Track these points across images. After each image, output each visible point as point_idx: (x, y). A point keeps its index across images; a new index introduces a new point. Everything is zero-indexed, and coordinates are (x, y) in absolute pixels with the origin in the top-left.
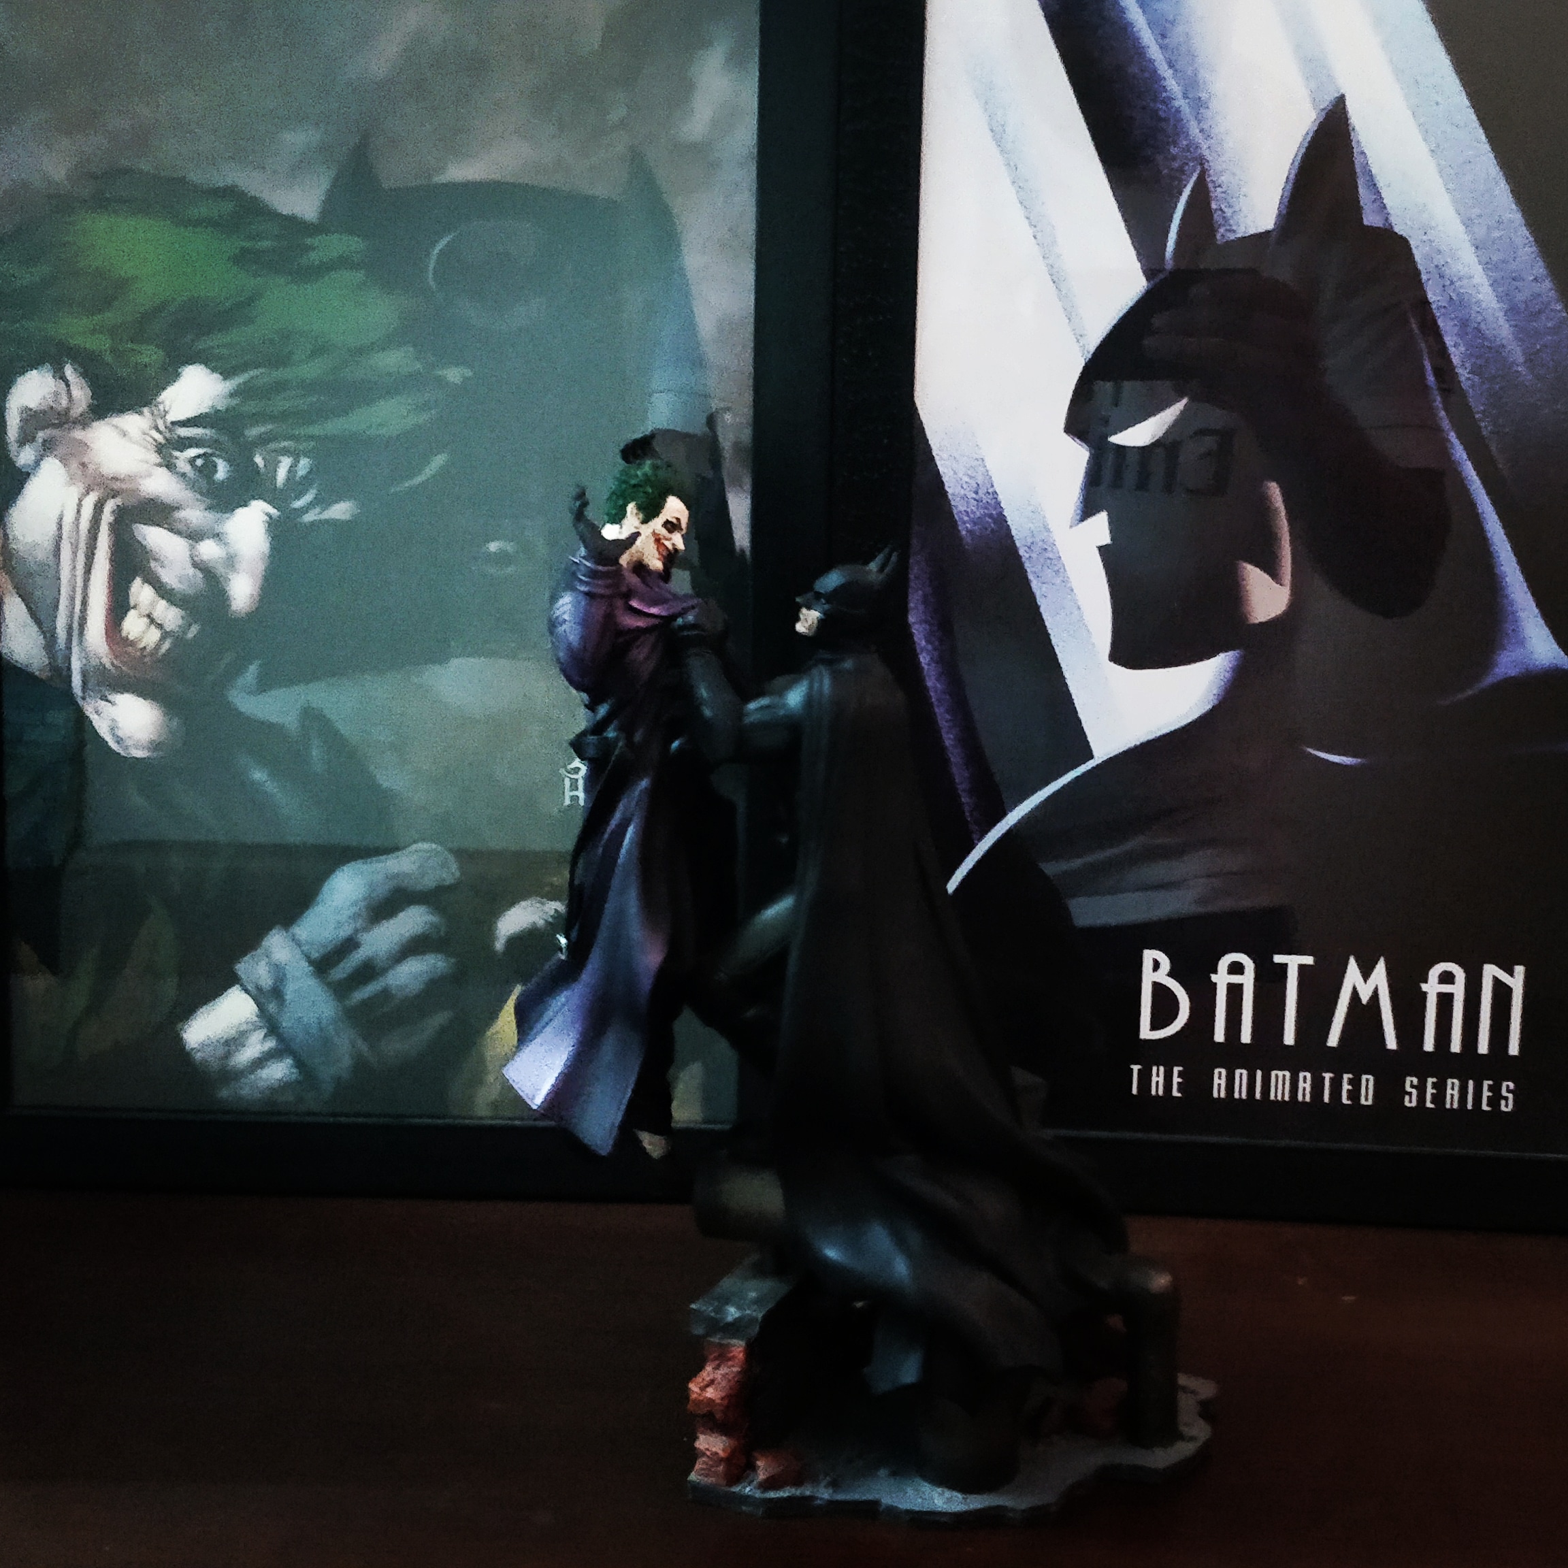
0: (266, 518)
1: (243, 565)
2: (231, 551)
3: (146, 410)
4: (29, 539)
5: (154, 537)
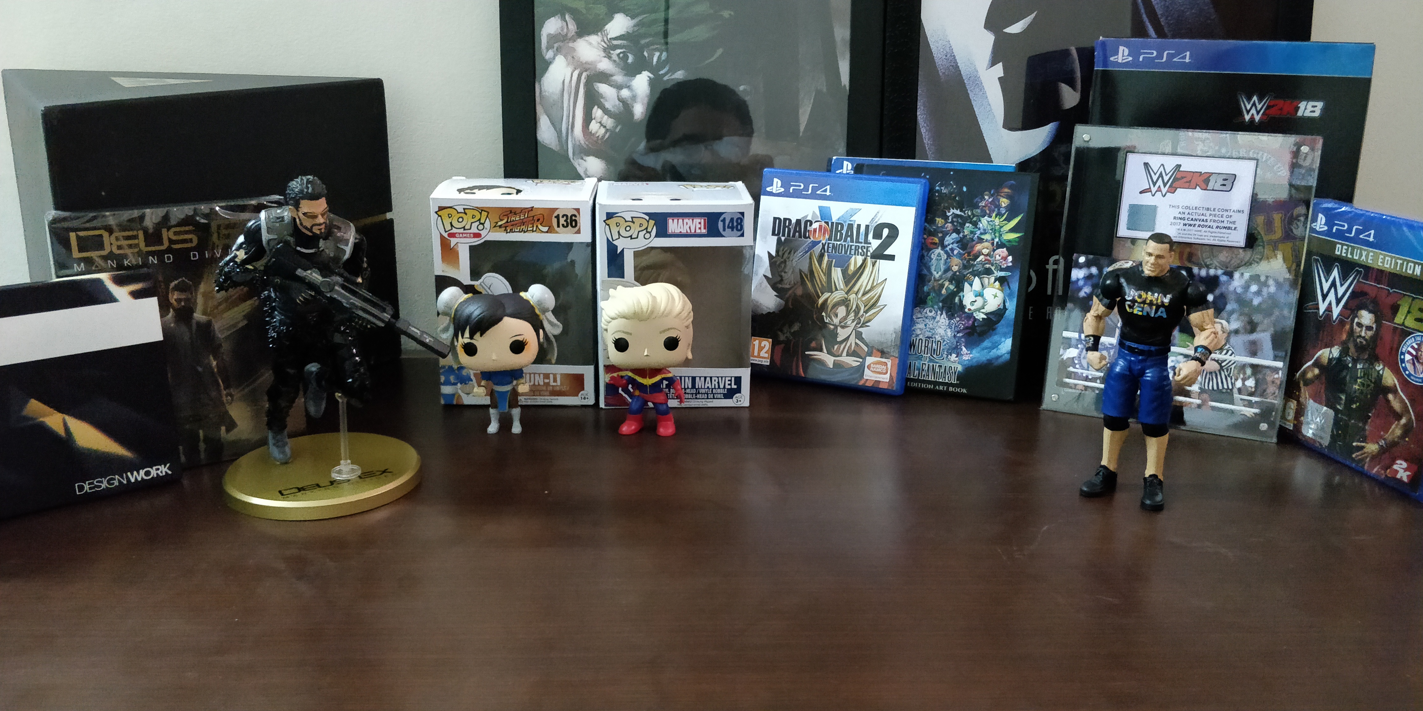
0: (649, 79)
1: (639, 99)
2: (634, 93)
3: (599, 34)
4: (551, 91)
5: (603, 88)
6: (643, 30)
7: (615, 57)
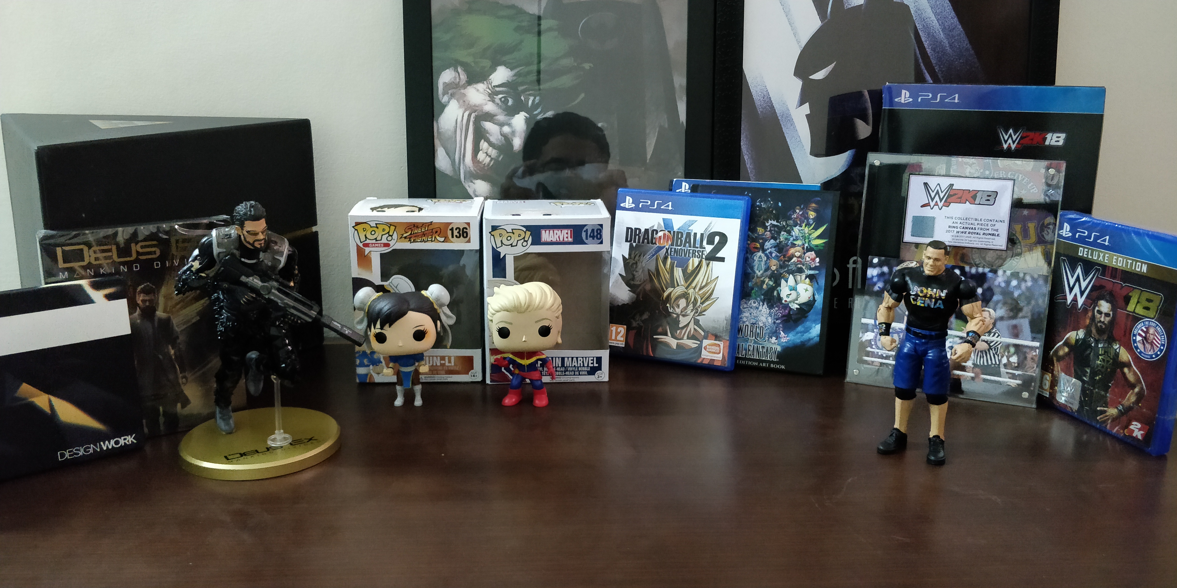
0: (525, 118)
1: (517, 134)
2: (513, 129)
3: (485, 82)
4: (446, 128)
5: (488, 125)
6: (520, 80)
7: (497, 101)
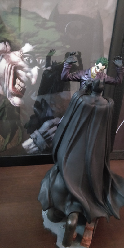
0: (38, 69)
2: (32, 74)
6: (36, 51)
7: (25, 60)
